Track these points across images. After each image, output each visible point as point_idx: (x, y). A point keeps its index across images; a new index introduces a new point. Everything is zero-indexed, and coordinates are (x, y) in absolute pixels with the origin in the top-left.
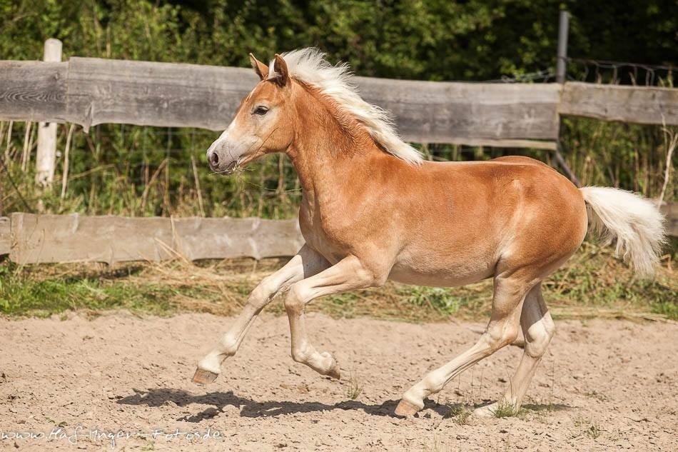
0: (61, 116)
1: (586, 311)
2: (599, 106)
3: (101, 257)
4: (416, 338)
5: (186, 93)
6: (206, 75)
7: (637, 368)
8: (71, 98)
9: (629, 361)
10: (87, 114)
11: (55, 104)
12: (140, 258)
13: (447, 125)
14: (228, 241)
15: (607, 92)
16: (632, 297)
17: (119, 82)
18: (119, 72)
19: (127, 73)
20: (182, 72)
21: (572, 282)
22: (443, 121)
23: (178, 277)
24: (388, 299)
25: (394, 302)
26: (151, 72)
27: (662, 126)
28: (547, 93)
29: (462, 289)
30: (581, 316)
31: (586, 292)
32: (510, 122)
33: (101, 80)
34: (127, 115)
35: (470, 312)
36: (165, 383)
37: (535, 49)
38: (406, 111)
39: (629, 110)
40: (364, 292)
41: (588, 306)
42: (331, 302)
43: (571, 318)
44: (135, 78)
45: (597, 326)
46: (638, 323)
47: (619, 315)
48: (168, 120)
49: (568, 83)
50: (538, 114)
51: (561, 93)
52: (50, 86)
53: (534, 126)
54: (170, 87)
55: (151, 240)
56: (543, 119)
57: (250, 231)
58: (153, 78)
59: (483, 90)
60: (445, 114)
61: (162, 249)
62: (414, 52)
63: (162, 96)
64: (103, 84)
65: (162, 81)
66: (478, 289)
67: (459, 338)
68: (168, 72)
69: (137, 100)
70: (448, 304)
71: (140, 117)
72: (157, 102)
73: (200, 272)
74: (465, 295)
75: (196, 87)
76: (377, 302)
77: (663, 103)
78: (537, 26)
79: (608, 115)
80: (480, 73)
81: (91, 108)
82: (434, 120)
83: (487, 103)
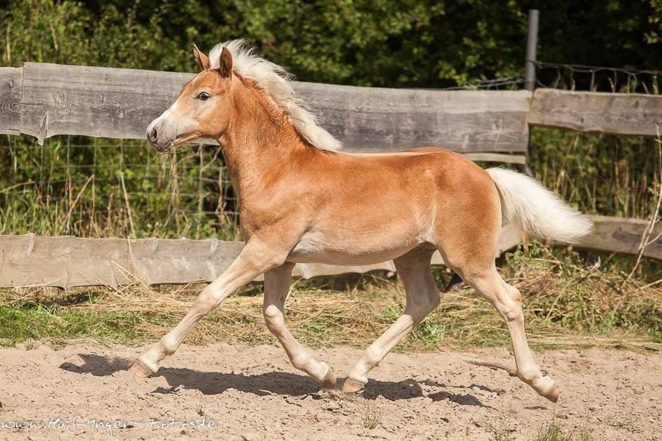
0: (16, 128)
1: (583, 339)
2: (575, 115)
3: (56, 281)
4: (407, 368)
5: (143, 102)
6: (163, 81)
7: (651, 400)
8: (25, 107)
9: (643, 393)
10: (41, 125)
11: (9, 114)
12: (96, 282)
13: (412, 137)
14: (187, 265)
15: (583, 100)
16: (629, 325)
17: (75, 90)
18: (74, 79)
19: (82, 80)
20: (138, 78)
21: (562, 309)
22: (407, 133)
23: (138, 304)
24: (367, 328)
25: (374, 331)
26: (106, 79)
27: (657, 137)
28: (515, 101)
29: (445, 316)
30: (577, 345)
31: (578, 319)
32: (476, 134)
33: (55, 88)
34: (81, 125)
35: (456, 341)
36: (169, 413)
37: (479, 51)
38: (369, 121)
39: (608, 120)
40: (340, 319)
41: (584, 334)
42: (306, 330)
43: (566, 347)
44: (91, 86)
45: (595, 355)
46: (639, 353)
47: (619, 344)
48: (124, 132)
49: (539, 90)
50: (506, 125)
51: (531, 100)
52: (5, 94)
53: (502, 138)
54: (126, 95)
55: (107, 263)
56: (511, 131)
57: (208, 254)
58: (110, 84)
59: (449, 98)
60: (409, 124)
61: (120, 273)
62: (339, 55)
63: (118, 105)
64: (58, 92)
65: (118, 89)
66: (463, 316)
67: (452, 368)
68: (125, 78)
69: (93, 110)
70: (433, 332)
71: (96, 128)
72: (112, 112)
73: (161, 299)
74: (449, 322)
75: (153, 95)
76: (355, 330)
77: (647, 111)
78: (481, 26)
79: (584, 124)
80: (415, 79)
81: (45, 119)
82: (398, 131)
83: (453, 112)
